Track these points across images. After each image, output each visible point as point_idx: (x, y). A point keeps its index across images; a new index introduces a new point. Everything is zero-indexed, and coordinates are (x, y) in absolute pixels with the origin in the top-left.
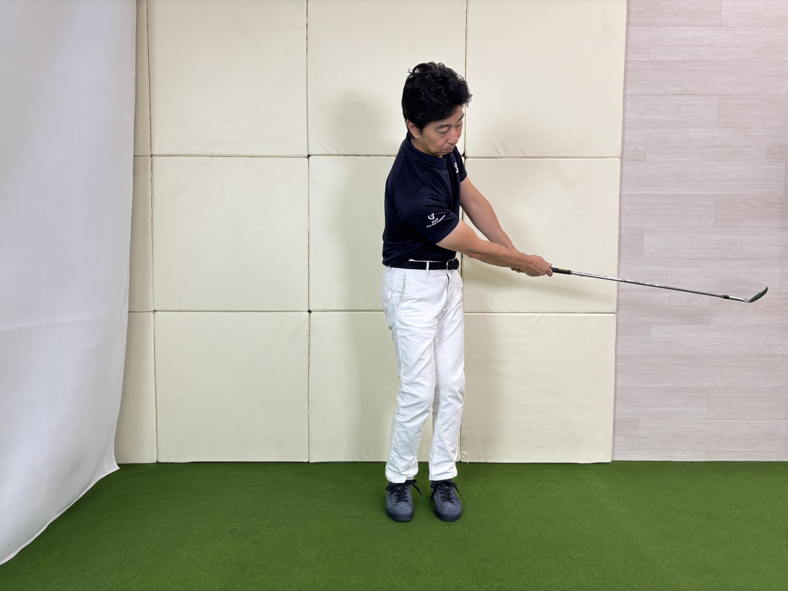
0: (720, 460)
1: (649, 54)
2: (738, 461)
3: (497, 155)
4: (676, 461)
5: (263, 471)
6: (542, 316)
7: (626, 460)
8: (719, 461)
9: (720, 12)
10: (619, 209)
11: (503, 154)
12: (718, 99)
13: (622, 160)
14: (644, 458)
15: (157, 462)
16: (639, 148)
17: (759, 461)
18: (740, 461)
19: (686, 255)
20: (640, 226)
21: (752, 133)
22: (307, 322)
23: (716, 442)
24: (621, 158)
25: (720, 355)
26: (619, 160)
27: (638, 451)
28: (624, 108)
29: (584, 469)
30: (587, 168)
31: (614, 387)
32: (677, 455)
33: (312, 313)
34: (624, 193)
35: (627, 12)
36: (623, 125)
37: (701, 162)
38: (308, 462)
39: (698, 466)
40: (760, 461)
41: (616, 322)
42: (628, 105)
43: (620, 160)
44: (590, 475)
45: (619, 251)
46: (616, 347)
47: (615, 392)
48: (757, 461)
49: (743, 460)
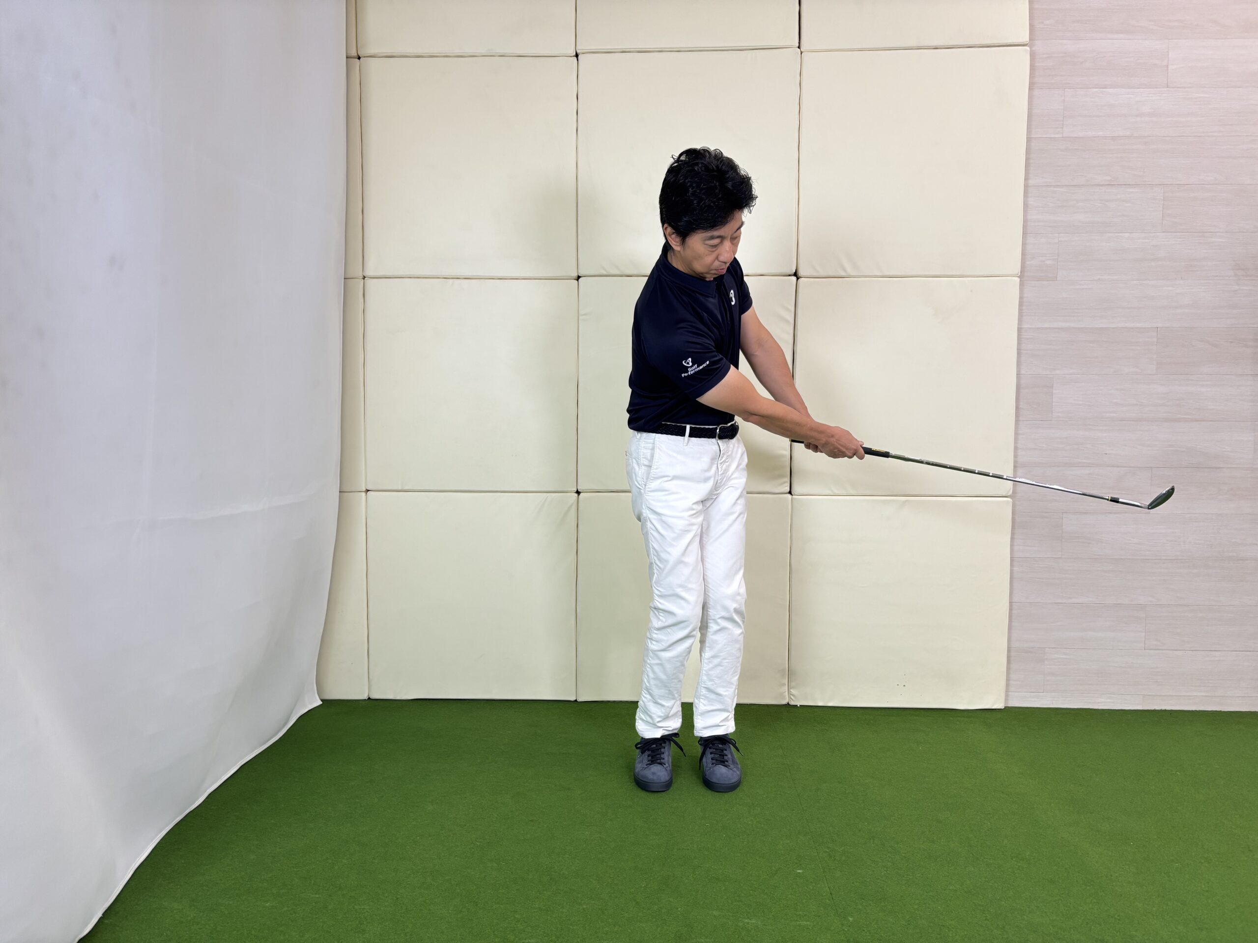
0: (1163, 708)
1: (1063, 128)
2: (1191, 709)
3: (843, 274)
4: (1099, 708)
5: (515, 712)
6: (906, 501)
7: (1025, 706)
8: (1161, 710)
9: (1167, 66)
10: (1018, 349)
11: (850, 271)
12: (1162, 191)
13: (1022, 280)
14: (1053, 703)
15: (369, 698)
16: (1048, 262)
17: (1221, 711)
18: (1194, 710)
19: (1115, 415)
20: (1046, 373)
21: (1214, 239)
22: (574, 508)
23: (1157, 682)
24: (1021, 276)
25: (1164, 558)
26: (1017, 280)
27: (1042, 694)
28: (1026, 206)
29: (964, 717)
30: (971, 291)
31: (1008, 602)
32: (1100, 700)
33: (581, 494)
34: (1025, 326)
35: (1031, 70)
36: (1023, 230)
37: (1138, 281)
38: (576, 701)
39: (1129, 716)
40: (1223, 710)
41: (1012, 510)
42: (1031, 201)
43: (1019, 279)
44: (972, 725)
45: (1017, 408)
46: (1012, 545)
47: (1011, 609)
48: (1218, 710)
49: (1198, 710)
